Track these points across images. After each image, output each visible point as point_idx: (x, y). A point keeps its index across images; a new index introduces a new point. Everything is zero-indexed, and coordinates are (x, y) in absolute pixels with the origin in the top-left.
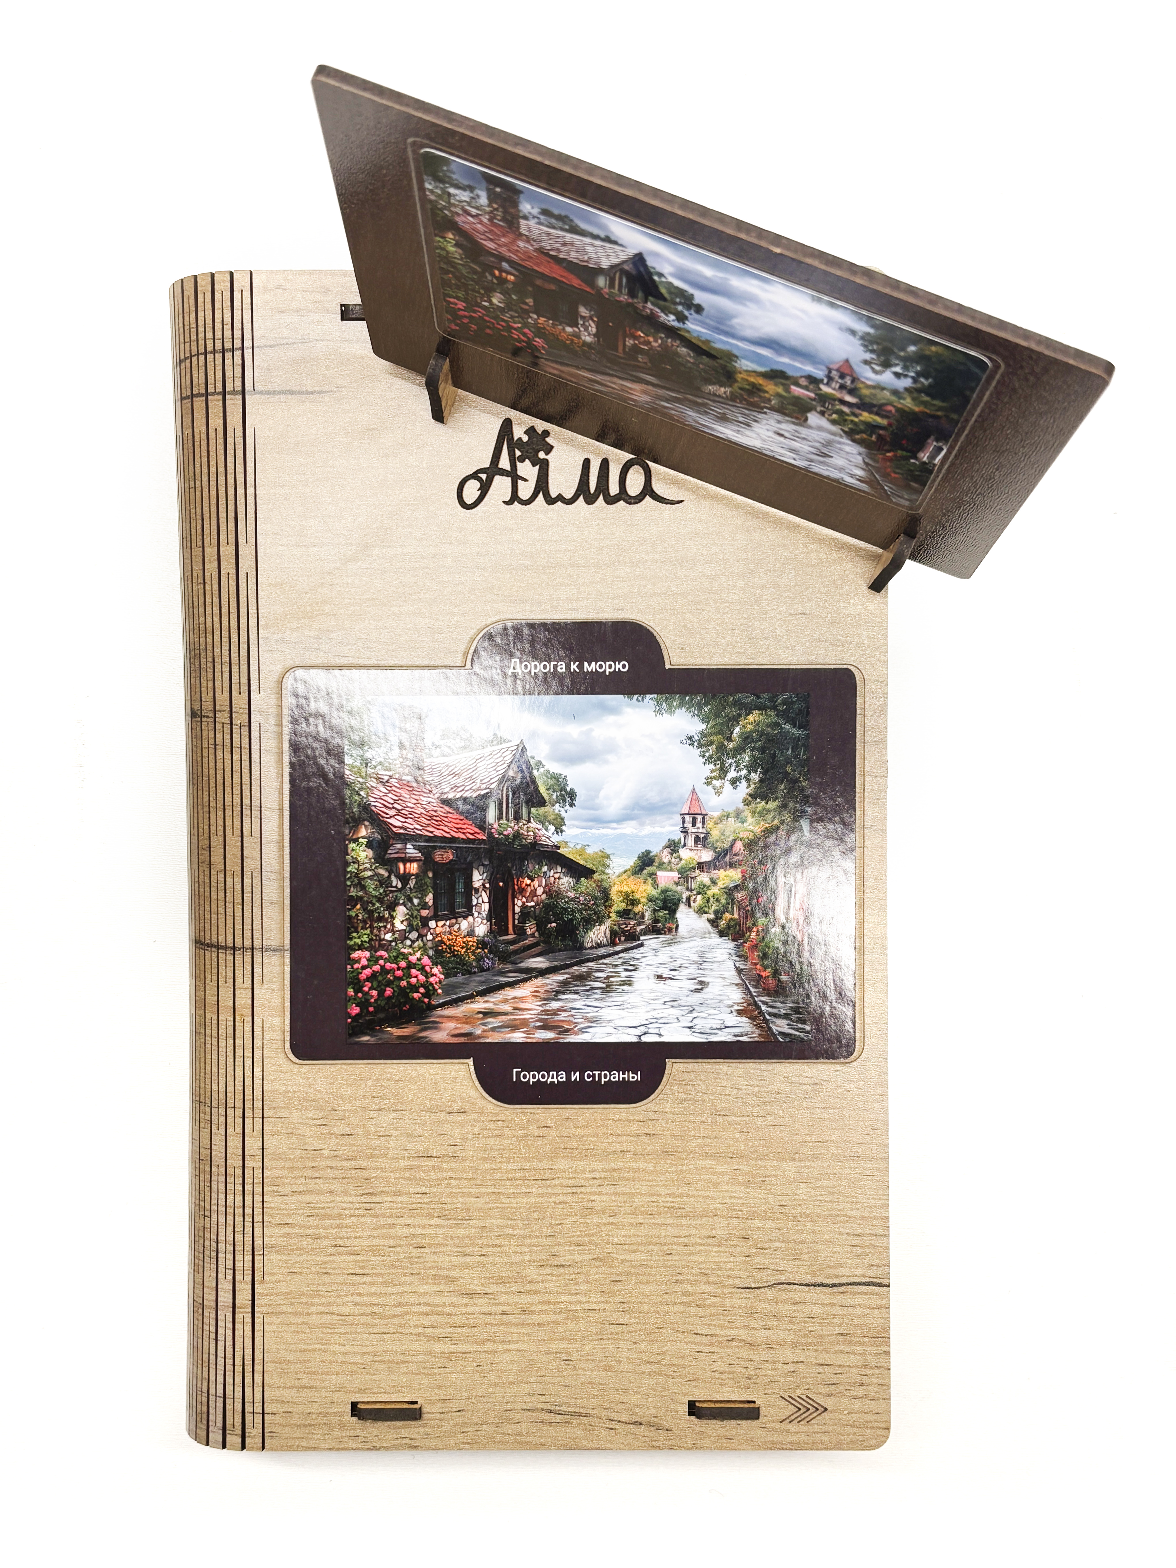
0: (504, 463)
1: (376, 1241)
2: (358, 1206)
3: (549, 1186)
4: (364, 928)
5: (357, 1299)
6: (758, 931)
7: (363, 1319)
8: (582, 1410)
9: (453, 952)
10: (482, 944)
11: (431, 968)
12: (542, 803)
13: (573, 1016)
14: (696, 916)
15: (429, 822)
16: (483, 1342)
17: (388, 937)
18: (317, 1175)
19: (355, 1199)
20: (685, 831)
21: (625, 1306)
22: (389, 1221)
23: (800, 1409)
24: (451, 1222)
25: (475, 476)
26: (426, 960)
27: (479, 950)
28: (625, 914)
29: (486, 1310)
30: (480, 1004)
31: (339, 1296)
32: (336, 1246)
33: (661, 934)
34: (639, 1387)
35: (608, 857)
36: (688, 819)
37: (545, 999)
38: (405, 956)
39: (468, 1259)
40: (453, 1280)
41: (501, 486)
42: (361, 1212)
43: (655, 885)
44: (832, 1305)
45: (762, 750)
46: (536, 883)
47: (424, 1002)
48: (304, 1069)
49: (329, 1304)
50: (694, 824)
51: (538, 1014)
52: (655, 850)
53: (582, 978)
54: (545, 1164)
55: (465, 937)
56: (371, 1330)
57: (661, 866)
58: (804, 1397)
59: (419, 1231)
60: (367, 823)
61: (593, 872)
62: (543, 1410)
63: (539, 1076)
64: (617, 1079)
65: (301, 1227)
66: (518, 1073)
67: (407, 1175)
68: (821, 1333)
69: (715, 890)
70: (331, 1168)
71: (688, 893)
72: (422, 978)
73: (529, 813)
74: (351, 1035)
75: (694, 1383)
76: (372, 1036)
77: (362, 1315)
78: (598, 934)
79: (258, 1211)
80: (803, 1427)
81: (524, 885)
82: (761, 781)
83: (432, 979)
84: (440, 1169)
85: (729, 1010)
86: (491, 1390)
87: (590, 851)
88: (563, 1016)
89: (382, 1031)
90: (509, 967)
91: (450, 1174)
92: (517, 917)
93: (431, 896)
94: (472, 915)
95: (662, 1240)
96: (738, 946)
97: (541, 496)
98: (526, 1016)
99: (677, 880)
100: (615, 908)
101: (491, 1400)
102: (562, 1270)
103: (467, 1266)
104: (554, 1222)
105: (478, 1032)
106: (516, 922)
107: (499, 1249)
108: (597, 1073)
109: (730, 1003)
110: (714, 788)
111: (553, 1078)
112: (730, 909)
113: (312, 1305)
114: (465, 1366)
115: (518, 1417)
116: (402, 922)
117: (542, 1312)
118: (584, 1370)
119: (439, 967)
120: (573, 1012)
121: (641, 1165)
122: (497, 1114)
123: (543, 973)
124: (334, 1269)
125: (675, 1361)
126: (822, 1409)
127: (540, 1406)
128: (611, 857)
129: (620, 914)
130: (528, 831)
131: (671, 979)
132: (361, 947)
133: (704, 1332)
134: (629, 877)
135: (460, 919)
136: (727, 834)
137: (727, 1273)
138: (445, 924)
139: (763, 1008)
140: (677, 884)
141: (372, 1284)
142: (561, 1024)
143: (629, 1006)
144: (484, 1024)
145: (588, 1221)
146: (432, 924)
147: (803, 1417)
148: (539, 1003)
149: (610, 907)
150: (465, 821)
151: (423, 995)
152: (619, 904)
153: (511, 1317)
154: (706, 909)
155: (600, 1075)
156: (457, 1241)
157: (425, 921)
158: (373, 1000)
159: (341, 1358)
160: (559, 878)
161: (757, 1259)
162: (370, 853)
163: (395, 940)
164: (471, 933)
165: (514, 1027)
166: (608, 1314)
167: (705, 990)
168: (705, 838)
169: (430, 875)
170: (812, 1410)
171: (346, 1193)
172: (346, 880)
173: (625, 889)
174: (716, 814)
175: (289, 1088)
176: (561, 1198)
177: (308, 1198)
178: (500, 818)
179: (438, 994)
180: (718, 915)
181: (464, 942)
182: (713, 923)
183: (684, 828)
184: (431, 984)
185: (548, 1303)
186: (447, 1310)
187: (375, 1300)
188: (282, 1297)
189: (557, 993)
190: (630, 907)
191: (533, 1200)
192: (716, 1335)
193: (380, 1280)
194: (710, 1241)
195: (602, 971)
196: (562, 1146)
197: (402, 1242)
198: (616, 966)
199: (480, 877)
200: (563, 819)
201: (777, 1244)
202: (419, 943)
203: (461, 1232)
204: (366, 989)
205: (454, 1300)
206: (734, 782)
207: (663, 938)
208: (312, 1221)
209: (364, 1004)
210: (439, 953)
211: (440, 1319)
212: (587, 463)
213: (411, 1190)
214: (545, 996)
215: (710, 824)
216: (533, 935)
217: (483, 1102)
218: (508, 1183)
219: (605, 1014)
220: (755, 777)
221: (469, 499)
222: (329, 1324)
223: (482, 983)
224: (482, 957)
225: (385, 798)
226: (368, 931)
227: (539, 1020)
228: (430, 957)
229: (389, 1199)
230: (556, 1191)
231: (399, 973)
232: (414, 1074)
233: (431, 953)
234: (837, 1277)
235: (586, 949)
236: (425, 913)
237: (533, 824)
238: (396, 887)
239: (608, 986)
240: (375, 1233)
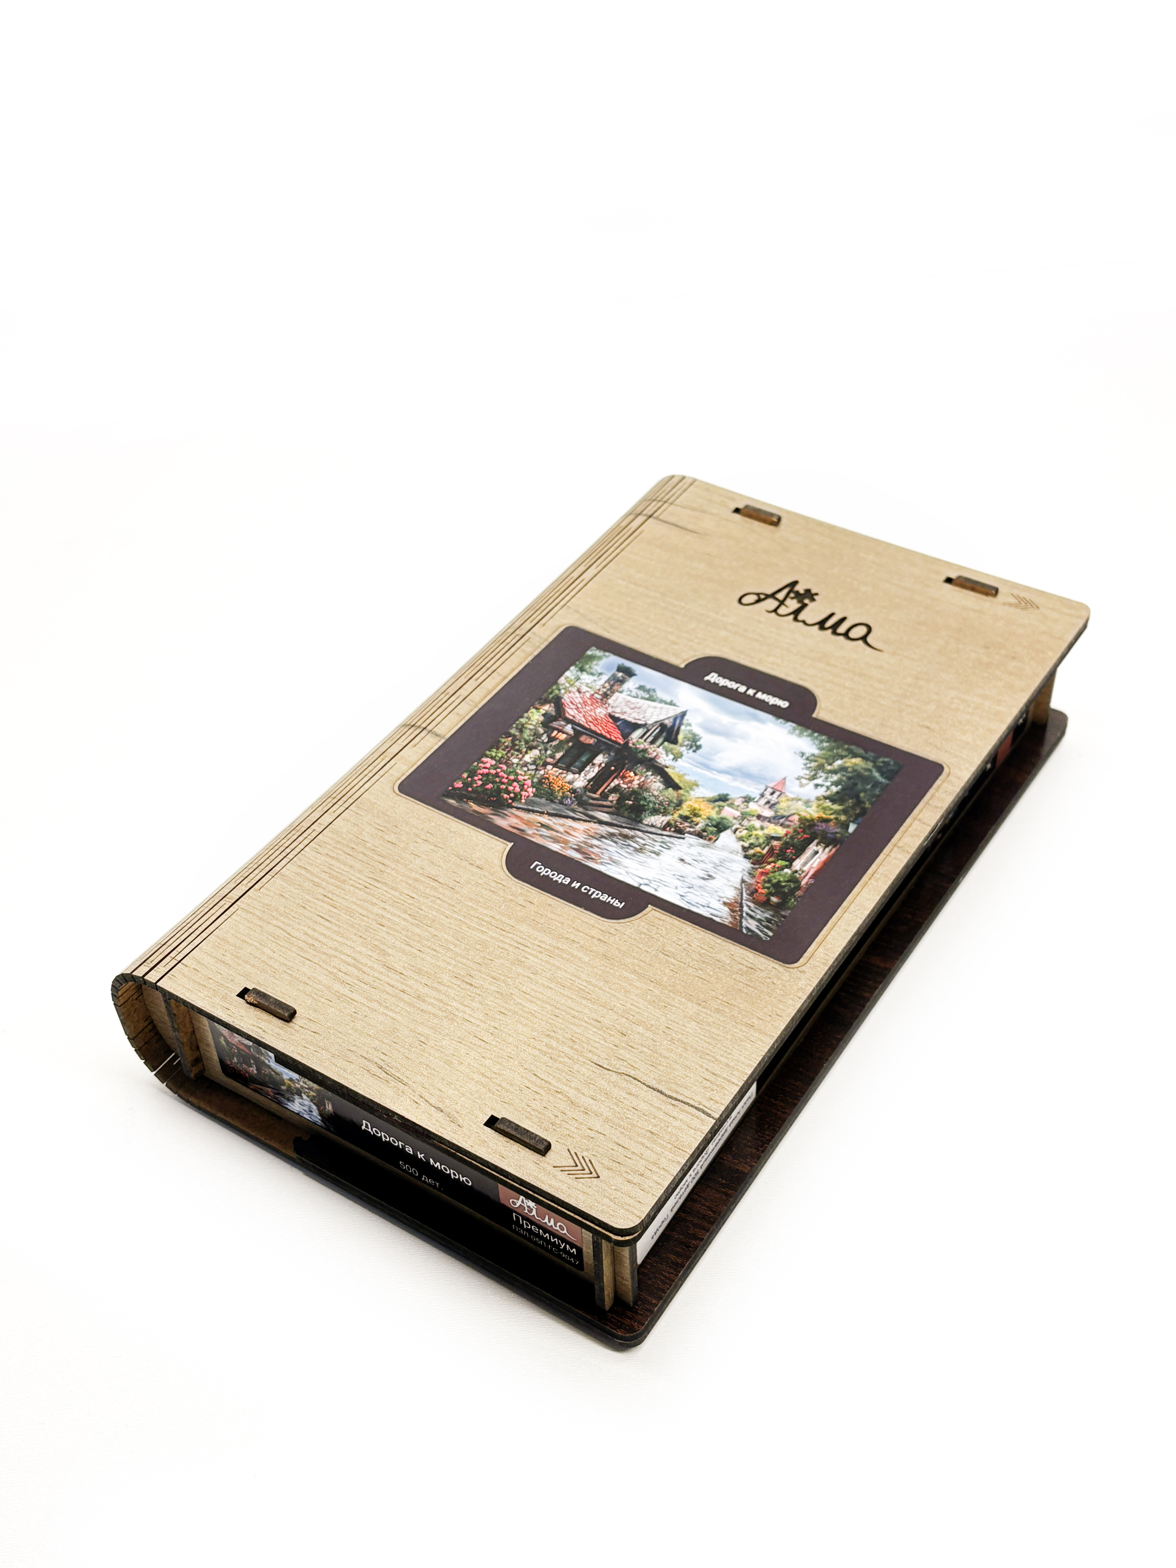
0: (781, 596)
1: (354, 907)
2: (361, 882)
3: (503, 935)
4: (504, 750)
5: (310, 932)
6: (774, 866)
7: (302, 945)
8: (405, 1079)
9: (550, 786)
10: (574, 791)
11: (528, 787)
12: (675, 742)
13: (602, 853)
14: (736, 840)
15: (592, 721)
16: (372, 1000)
17: (515, 761)
18: (351, 854)
19: (363, 878)
20: (762, 795)
21: (496, 1031)
22: (375, 900)
23: (577, 1166)
24: (416, 921)
25: (758, 594)
26: (529, 782)
27: (568, 793)
28: (685, 818)
29: (392, 983)
30: (545, 819)
31: (299, 924)
32: (325, 896)
33: (702, 838)
34: (461, 1087)
35: (697, 785)
36: (770, 790)
37: (591, 836)
38: (517, 774)
39: (408, 948)
40: (386, 954)
41: (771, 604)
42: (360, 886)
43: (719, 812)
44: (659, 1109)
45: (849, 778)
46: (637, 777)
47: (508, 801)
48: (398, 798)
49: (289, 925)
50: (772, 794)
51: (580, 842)
52: (733, 795)
53: (626, 837)
54: (512, 922)
55: (566, 782)
56: (301, 954)
57: (731, 805)
58: (587, 1160)
59: (389, 916)
60: (552, 705)
61: (680, 788)
62: (376, 1063)
63: (550, 873)
64: (604, 900)
65: (312, 874)
66: (537, 865)
67: (411, 882)
68: (636, 1123)
69: (760, 833)
70: (365, 854)
71: (738, 826)
72: (518, 789)
73: (662, 743)
74: (444, 795)
75: (506, 1105)
76: (457, 802)
77: (304, 942)
78: (659, 820)
79: (294, 853)
80: (570, 1180)
81: (627, 775)
82: (837, 793)
83: (523, 793)
84: (436, 889)
85: (718, 899)
86: (350, 1032)
87: (687, 778)
88: (595, 850)
89: (466, 803)
90: (581, 810)
91: (439, 896)
92: (609, 788)
93: (561, 754)
94: (580, 774)
95: (558, 1005)
96: (753, 868)
97: (792, 617)
98: (570, 839)
99: (736, 816)
100: (680, 812)
101: (344, 1038)
102: (468, 987)
103: (403, 952)
104: (488, 957)
105: (530, 832)
106: (606, 790)
107: (434, 953)
108: (592, 890)
109: (722, 895)
110: (801, 782)
111: (559, 878)
112: (763, 846)
113: (277, 919)
114: (345, 1008)
115: (353, 1058)
116: (531, 758)
117: (431, 1004)
118: (430, 1054)
119: (534, 789)
120: (604, 851)
121: (580, 955)
122: (503, 880)
123: (601, 822)
124: (311, 907)
125: (504, 1084)
126: (594, 1175)
127: (376, 1060)
128: (700, 787)
129: (681, 816)
130: (654, 751)
131: (689, 864)
132: (492, 758)
133: (542, 1077)
134: (704, 801)
135: (569, 773)
136: (791, 808)
137: (590, 1048)
138: (557, 771)
139: (745, 909)
140: (735, 818)
141: (328, 928)
142: (590, 853)
143: (647, 865)
144: (537, 830)
145: (514, 968)
146: (549, 767)
147: (575, 1172)
148: (586, 837)
149: (678, 810)
150: (617, 730)
151: (511, 798)
152: (685, 811)
153: (406, 996)
154: (745, 840)
155: (594, 892)
156: (409, 934)
157: (545, 764)
158: (475, 785)
159: (264, 958)
160: (654, 782)
161: (622, 1052)
162: (542, 718)
163: (518, 764)
164: (570, 783)
165: (556, 840)
166: (479, 1029)
167: (710, 881)
168: (774, 804)
169: (570, 744)
170: (587, 1171)
171: (360, 871)
172: (514, 723)
173: (696, 806)
174: (791, 796)
175: (379, 803)
176: (506, 946)
177: (333, 862)
178: (642, 737)
179: (521, 802)
180: (752, 846)
181: (562, 785)
182: (745, 849)
183: (763, 793)
184: (521, 796)
185: (441, 1001)
186: (365, 969)
187: (321, 938)
188: (262, 905)
189: (602, 837)
190: (691, 816)
191: (484, 937)
192: (550, 1083)
193: (336, 929)
194: (595, 1023)
195: (644, 840)
196: (533, 918)
197: (371, 916)
198: (656, 841)
199: (602, 759)
200: (682, 755)
201: (645, 1050)
202: (533, 773)
203: (418, 931)
204: (476, 778)
205: (375, 966)
206: (817, 786)
207: (701, 841)
208: (323, 875)
209: (466, 785)
210: (540, 782)
211: (356, 972)
212: (832, 615)
213: (406, 892)
214: (593, 835)
215: (783, 798)
216: (612, 802)
217: (499, 869)
218: (475, 920)
219: (626, 862)
220: (834, 789)
221: (745, 600)
222: (277, 936)
223: (554, 809)
224: (567, 797)
225: (575, 699)
226: (505, 753)
227: (577, 845)
228: (532, 782)
229: (385, 888)
230: (505, 940)
231: (505, 781)
232: (466, 833)
233: (535, 780)
234: (677, 1092)
235: (642, 824)
236: (549, 760)
237: (661, 749)
238: (543, 741)
239: (641, 849)
240: (358, 902)
